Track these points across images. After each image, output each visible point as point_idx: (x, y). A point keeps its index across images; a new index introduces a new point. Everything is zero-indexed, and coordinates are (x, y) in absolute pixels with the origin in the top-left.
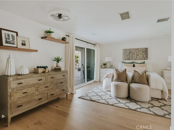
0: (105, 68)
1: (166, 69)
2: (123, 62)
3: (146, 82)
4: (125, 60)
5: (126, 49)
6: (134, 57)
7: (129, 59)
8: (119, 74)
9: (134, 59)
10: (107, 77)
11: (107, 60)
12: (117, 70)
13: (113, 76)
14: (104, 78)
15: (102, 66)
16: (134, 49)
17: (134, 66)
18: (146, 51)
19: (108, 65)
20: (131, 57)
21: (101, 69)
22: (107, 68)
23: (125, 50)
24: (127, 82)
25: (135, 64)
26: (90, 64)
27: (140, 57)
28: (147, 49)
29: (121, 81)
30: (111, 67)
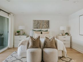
0: (18, 35)
1: (59, 35)
2: (33, 30)
3: (55, 46)
4: (35, 28)
5: (35, 20)
6: (40, 26)
7: (38, 28)
8: (34, 41)
9: (40, 28)
10: (22, 44)
11: (20, 28)
12: (32, 38)
13: (29, 44)
14: (19, 46)
15: (15, 33)
16: (41, 21)
17: (41, 33)
18: (48, 22)
19: (21, 33)
20: (38, 26)
21: (15, 36)
22: (20, 35)
24: (40, 48)
26: (3, 32)
27: (44, 27)
28: (49, 21)
30: (24, 34)
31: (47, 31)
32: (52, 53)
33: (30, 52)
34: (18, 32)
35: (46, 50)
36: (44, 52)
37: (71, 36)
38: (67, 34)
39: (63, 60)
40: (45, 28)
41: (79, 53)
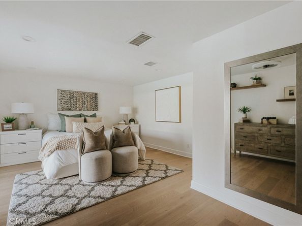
0: (13, 130)
1: (119, 124)
3: (133, 142)
4: (63, 110)
5: (64, 91)
6: (78, 105)
7: (70, 109)
9: (78, 109)
10: (59, 148)
15: (2, 125)
16: (78, 92)
17: (85, 121)
18: (95, 97)
19: (22, 122)
20: (72, 106)
22: (17, 129)
23: (62, 92)
24: (107, 148)
25: (87, 118)
27: (87, 107)
28: (96, 94)
29: (100, 149)
30: (31, 126)
31: (94, 116)
32: (132, 154)
33: (94, 158)
34: (9, 121)
35: (122, 151)
36: (116, 153)
37: (140, 123)
38: (132, 121)
39: (143, 164)
40: (88, 110)
41: (156, 150)
